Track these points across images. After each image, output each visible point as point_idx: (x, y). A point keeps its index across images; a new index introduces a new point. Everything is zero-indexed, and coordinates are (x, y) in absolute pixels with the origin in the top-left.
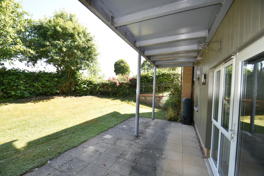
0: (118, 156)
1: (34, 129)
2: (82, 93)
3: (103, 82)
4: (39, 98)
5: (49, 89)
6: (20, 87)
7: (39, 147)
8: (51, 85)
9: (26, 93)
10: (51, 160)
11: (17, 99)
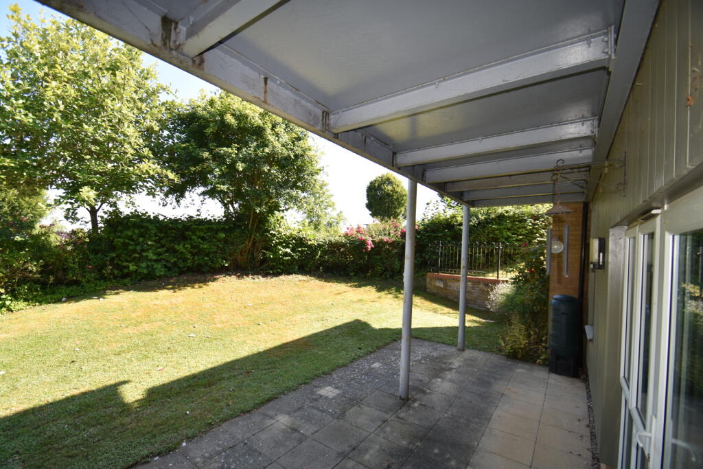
0: (344, 452)
1: (165, 356)
2: (279, 268)
3: (333, 240)
4: (185, 278)
5: (206, 258)
6: (147, 253)
7: (169, 403)
8: (211, 248)
9: (160, 266)
10: (189, 439)
11: (140, 281)
